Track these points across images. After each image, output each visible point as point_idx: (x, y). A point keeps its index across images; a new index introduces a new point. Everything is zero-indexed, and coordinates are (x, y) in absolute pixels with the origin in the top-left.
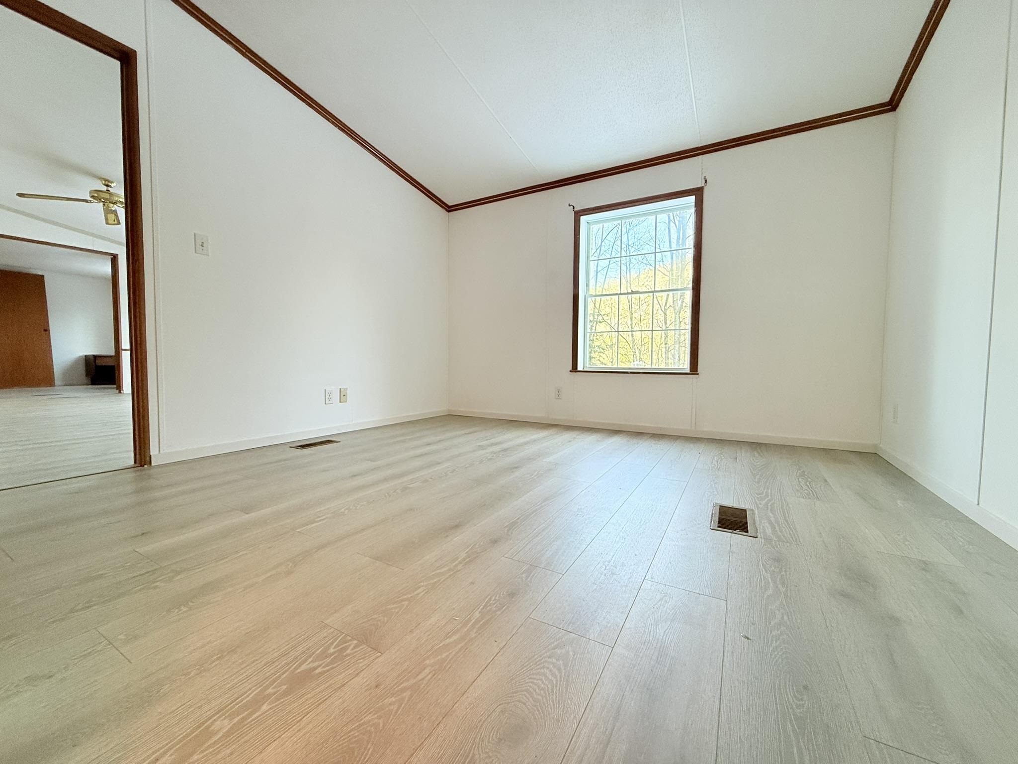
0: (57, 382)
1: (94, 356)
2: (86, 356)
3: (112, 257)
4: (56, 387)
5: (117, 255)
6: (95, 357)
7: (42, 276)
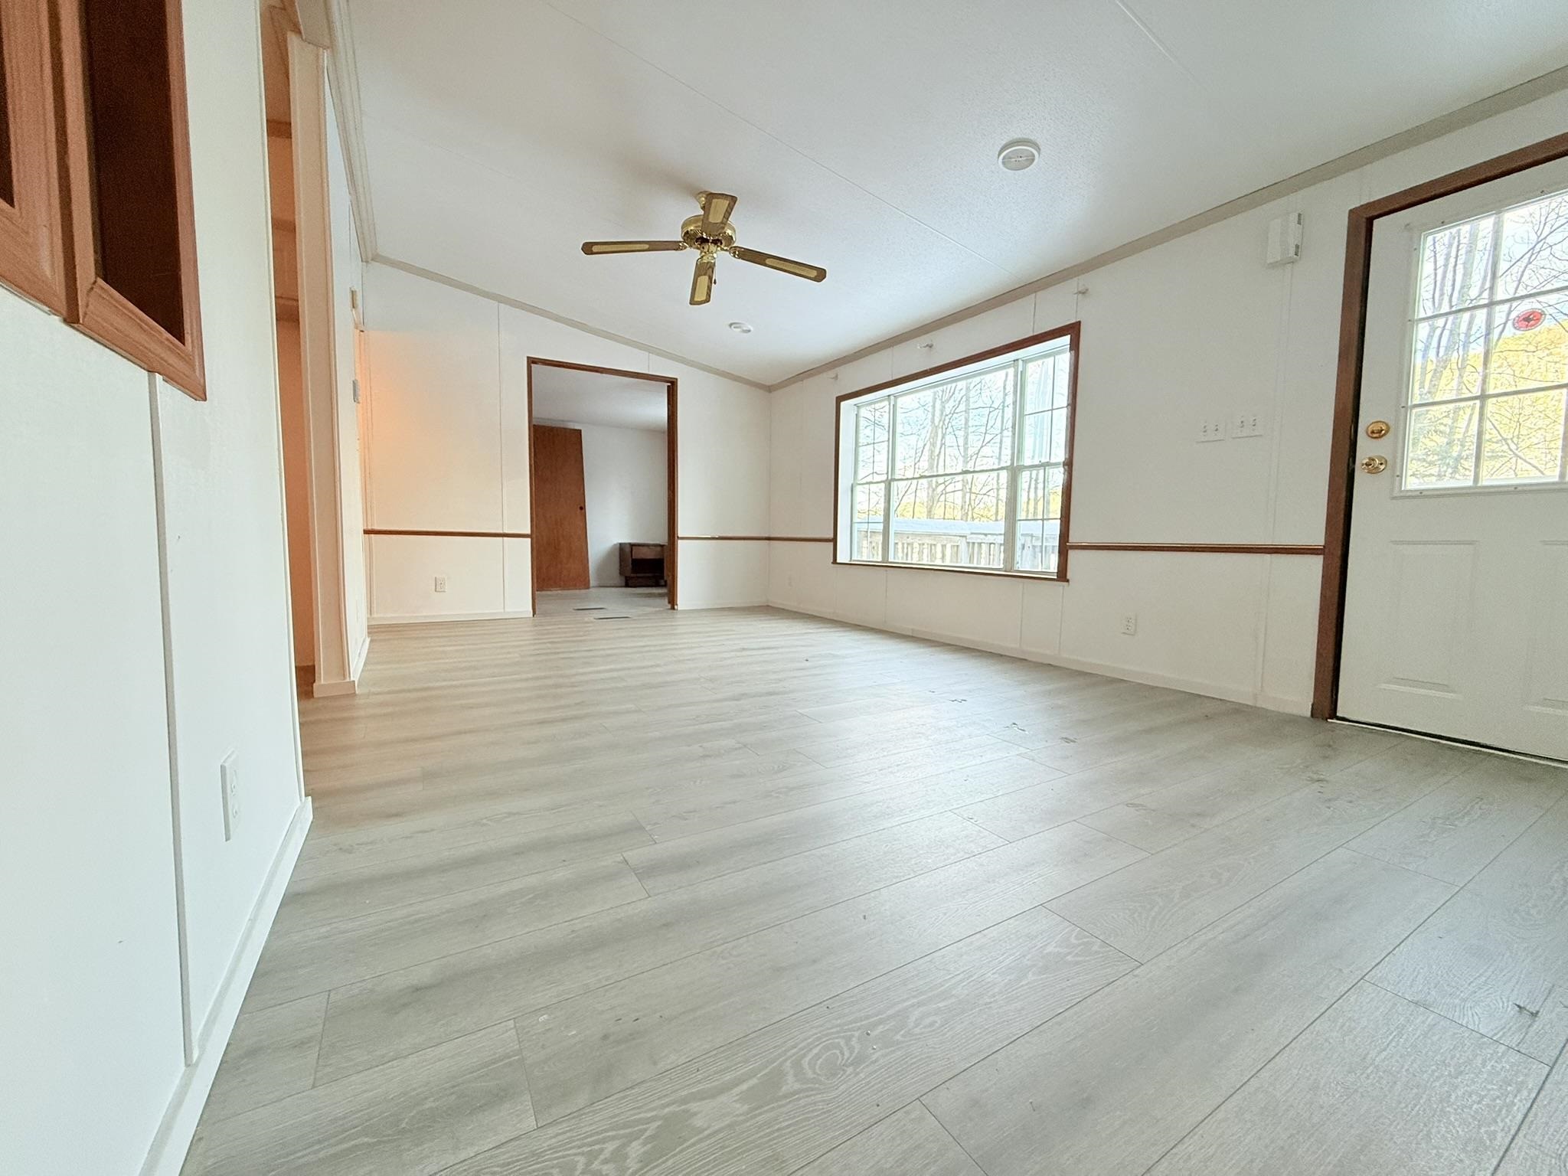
0: (592, 582)
1: (630, 544)
2: (621, 544)
3: (669, 384)
4: (591, 590)
5: (677, 379)
6: (632, 545)
7: (580, 431)
